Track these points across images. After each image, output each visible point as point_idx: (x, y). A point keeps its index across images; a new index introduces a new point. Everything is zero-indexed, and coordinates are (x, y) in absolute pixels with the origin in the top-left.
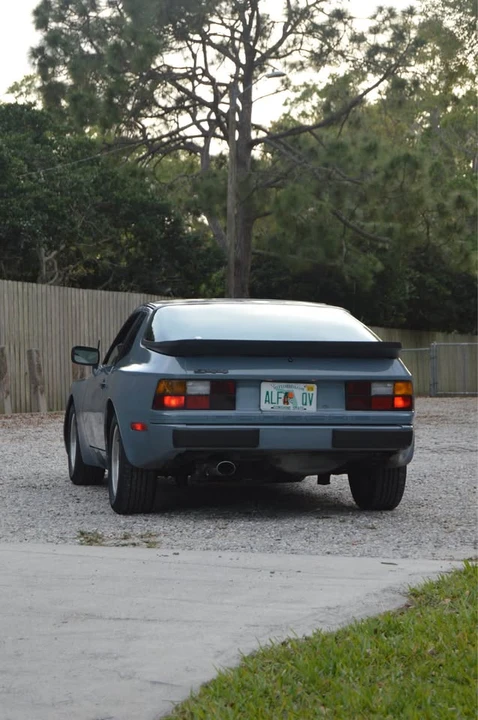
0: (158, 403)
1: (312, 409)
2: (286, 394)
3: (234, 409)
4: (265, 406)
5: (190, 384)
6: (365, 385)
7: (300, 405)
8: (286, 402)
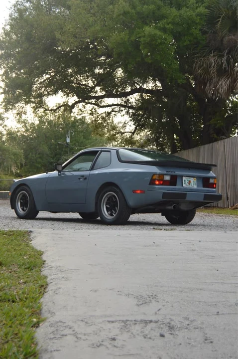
0: (152, 182)
1: (195, 187)
2: (189, 181)
3: (176, 185)
4: (184, 185)
5: (165, 176)
6: (208, 179)
7: (193, 185)
8: (189, 184)
